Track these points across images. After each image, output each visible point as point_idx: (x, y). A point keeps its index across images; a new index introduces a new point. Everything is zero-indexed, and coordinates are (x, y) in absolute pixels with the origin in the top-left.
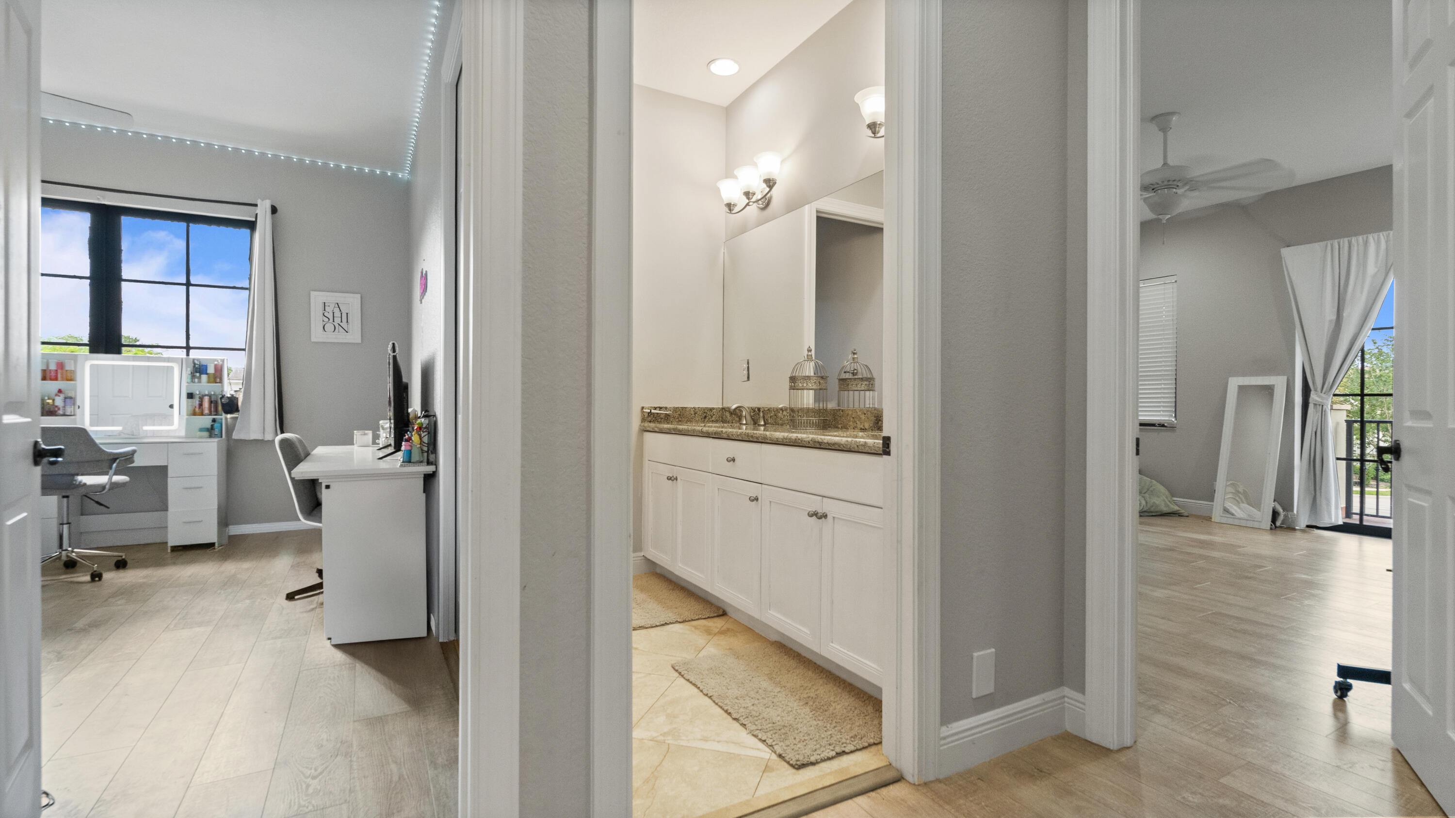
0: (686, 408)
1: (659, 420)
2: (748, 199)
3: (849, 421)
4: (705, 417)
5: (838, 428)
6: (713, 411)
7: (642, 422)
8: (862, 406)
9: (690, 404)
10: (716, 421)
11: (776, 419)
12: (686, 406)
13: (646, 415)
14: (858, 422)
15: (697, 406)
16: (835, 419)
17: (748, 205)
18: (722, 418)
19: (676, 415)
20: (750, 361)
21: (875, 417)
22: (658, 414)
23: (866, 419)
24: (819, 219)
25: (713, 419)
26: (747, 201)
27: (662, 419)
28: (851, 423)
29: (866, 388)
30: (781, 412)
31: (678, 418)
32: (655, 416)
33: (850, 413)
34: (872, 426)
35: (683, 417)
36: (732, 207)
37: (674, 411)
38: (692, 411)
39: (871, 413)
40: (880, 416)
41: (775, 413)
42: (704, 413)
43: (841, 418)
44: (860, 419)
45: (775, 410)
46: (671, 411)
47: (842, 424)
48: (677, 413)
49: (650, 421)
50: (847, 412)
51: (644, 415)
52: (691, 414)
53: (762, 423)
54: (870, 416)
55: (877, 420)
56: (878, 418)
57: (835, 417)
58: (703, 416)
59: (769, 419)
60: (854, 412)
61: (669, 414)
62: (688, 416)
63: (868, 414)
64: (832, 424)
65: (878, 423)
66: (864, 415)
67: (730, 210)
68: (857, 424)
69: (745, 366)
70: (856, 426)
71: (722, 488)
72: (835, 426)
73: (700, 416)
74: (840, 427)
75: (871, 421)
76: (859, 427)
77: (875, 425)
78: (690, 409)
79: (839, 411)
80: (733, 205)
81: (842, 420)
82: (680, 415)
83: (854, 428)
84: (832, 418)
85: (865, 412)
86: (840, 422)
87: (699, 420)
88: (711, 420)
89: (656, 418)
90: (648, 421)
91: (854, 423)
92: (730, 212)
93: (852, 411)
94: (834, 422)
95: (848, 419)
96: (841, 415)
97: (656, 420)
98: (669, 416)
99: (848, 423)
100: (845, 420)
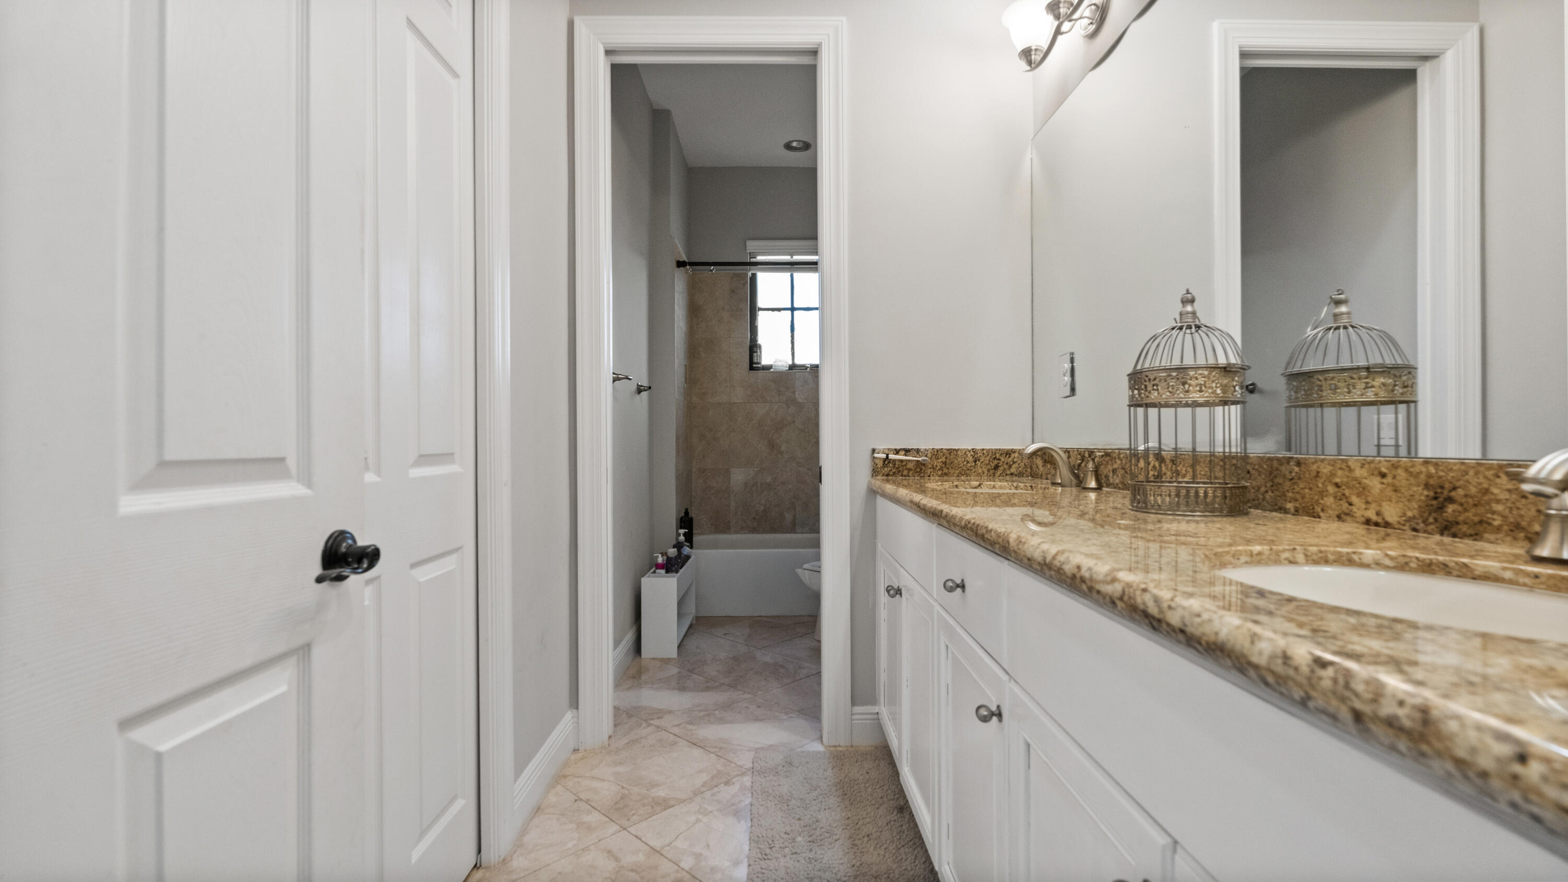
0: (957, 450)
1: (905, 472)
2: (1057, 17)
3: (1323, 493)
4: (996, 467)
5: (1286, 511)
6: (1013, 456)
7: (872, 475)
8: (1369, 449)
9: (964, 443)
10: (1020, 475)
11: (1123, 477)
12: (956, 448)
13: (880, 464)
14: (1354, 499)
15: (979, 447)
16: (1275, 486)
17: (1058, 32)
18: (1031, 468)
19: (938, 463)
20: (1075, 356)
21: (1427, 486)
22: (902, 461)
23: (1389, 492)
25: (1013, 470)
26: (1056, 23)
27: (909, 470)
28: (1329, 501)
29: (1383, 395)
31: (941, 469)
32: (897, 466)
33: (1325, 471)
34: (1414, 517)
35: (952, 468)
36: (1033, 53)
37: (934, 457)
38: (969, 455)
39: (1411, 473)
40: (1447, 486)
41: (1122, 463)
42: (995, 459)
43: (1294, 484)
44: (1363, 491)
45: (1122, 456)
46: (926, 456)
47: (1296, 500)
48: (940, 461)
49: (888, 475)
50: (1315, 467)
51: (875, 463)
52: (968, 462)
53: (1093, 484)
54: (1404, 483)
55: (1436, 498)
56: (1439, 491)
57: (1276, 480)
58: (993, 465)
59: (1111, 474)
60: (1341, 469)
61: (923, 462)
62: (962, 465)
63: (1394, 477)
64: (1264, 499)
65: (1441, 508)
66: (1379, 479)
67: (1030, 63)
68: (1351, 504)
69: (1066, 365)
70: (1347, 511)
71: (949, 645)
72: (1276, 505)
73: (987, 465)
74: (1292, 510)
75: (1409, 500)
76: (1358, 514)
77: (1430, 514)
78: (965, 453)
79: (1288, 463)
80: (1033, 48)
81: (1297, 489)
82: (945, 463)
83: (1339, 517)
84: (1264, 481)
85: (1384, 470)
86: (1290, 494)
87: (984, 473)
88: (1008, 472)
89: (898, 468)
90: (883, 475)
91: (1340, 500)
92: (1029, 68)
93: (1333, 465)
94: (1270, 493)
95: (1318, 487)
96: (1293, 474)
97: (899, 472)
98: (924, 465)
99: (1317, 501)
100: (1307, 491)
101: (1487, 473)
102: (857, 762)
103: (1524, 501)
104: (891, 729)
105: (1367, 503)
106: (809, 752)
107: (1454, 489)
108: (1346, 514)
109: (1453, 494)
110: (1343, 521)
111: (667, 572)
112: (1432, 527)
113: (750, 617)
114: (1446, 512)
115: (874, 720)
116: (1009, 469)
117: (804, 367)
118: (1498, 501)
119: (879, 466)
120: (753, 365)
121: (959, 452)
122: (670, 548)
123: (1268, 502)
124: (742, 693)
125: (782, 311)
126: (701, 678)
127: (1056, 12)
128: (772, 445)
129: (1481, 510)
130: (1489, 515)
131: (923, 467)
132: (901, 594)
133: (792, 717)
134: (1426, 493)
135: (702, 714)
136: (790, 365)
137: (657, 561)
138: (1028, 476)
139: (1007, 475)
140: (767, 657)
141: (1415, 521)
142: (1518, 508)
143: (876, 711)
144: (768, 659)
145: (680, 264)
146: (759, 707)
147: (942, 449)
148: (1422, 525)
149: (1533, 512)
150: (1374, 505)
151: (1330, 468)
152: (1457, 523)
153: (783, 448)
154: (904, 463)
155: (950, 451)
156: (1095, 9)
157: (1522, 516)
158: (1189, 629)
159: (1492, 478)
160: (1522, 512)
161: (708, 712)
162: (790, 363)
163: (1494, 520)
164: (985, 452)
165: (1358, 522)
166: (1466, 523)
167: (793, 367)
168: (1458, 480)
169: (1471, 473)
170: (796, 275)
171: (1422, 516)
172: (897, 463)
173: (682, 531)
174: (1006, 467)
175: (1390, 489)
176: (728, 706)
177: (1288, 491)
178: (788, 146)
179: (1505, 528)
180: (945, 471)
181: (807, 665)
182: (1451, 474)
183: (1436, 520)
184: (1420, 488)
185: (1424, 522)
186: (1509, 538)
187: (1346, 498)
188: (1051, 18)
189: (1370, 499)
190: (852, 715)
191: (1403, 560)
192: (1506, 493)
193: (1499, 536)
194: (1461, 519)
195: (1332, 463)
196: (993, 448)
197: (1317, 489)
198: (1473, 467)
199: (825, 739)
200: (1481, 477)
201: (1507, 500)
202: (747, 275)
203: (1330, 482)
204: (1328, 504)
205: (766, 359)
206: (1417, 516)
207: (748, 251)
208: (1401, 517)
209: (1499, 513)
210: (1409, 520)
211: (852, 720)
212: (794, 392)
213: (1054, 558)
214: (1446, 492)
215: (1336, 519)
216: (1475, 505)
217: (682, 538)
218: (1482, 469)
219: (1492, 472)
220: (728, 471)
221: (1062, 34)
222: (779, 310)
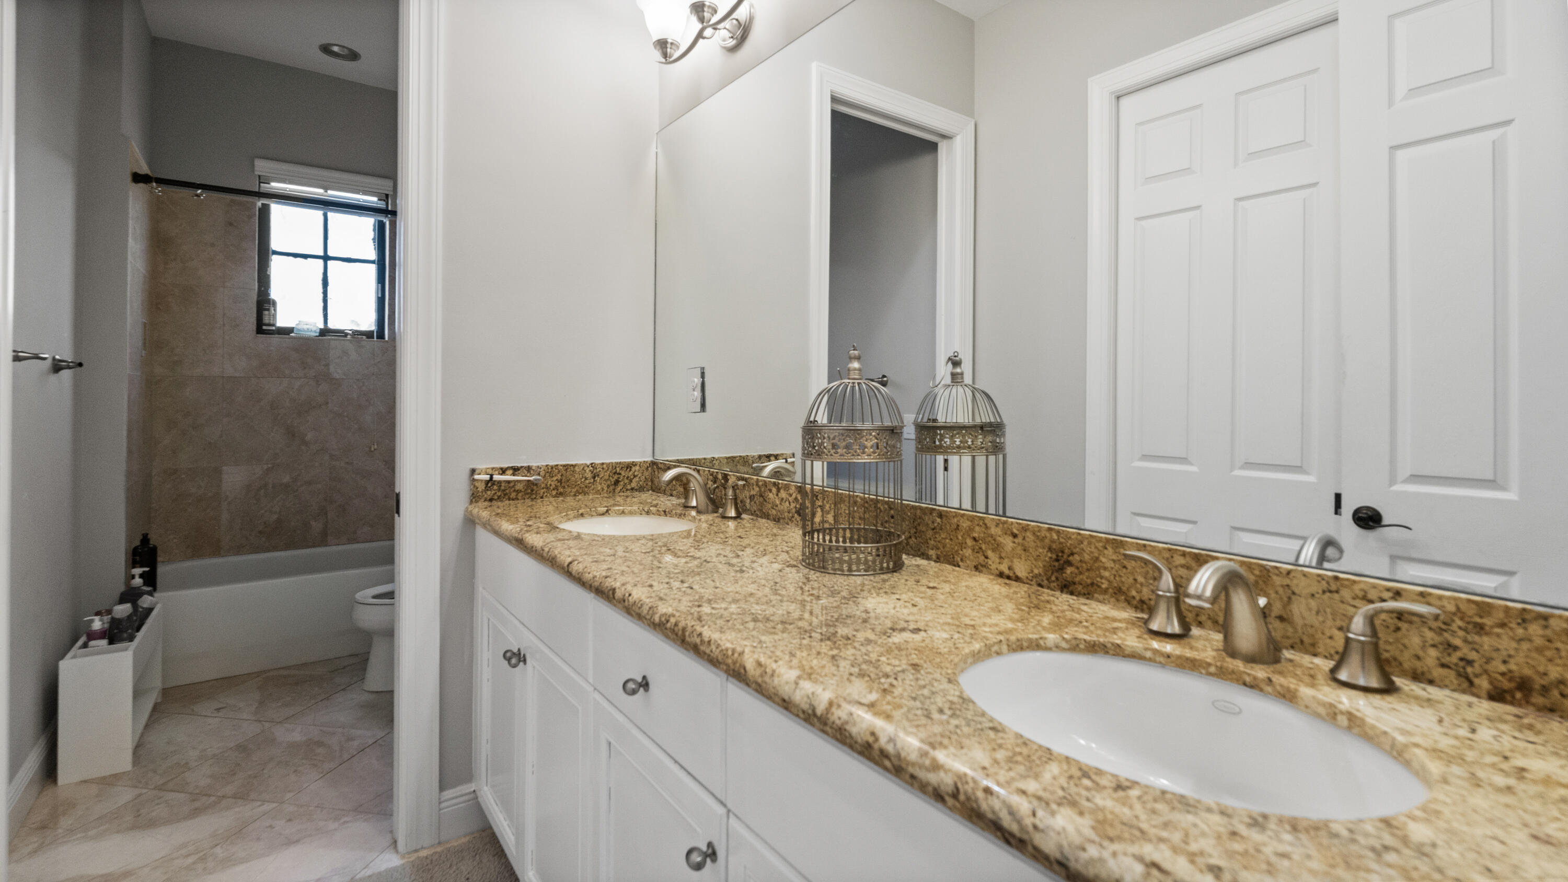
0: (574, 466)
1: (513, 495)
2: (701, 20)
3: (962, 545)
4: (617, 482)
5: (928, 558)
6: (633, 469)
7: (471, 502)
10: (641, 489)
11: (761, 504)
12: (573, 463)
13: (481, 487)
14: (990, 553)
15: (598, 461)
16: (918, 533)
17: (700, 36)
18: (652, 481)
19: (552, 482)
20: (706, 371)
21: (1050, 549)
22: (509, 482)
23: (1019, 550)
24: (835, 114)
25: (634, 485)
26: (699, 26)
27: (518, 492)
28: (967, 552)
30: (774, 490)
31: (556, 488)
32: (502, 488)
33: (965, 525)
34: (1040, 575)
35: (568, 486)
36: (669, 46)
37: (547, 475)
38: (587, 471)
39: (1038, 536)
40: (1066, 551)
41: (760, 491)
42: (615, 473)
43: (936, 533)
44: (997, 547)
45: (760, 483)
46: (539, 474)
47: (938, 549)
48: (555, 479)
49: (491, 500)
50: (955, 520)
51: (475, 486)
52: (586, 479)
53: (733, 513)
54: (1033, 544)
55: (1057, 560)
56: (1060, 554)
57: (919, 528)
58: (613, 480)
59: (748, 501)
60: (978, 525)
61: (535, 482)
62: (579, 483)
63: (1024, 539)
64: (908, 544)
65: (1061, 569)
66: (1011, 538)
67: (665, 55)
68: (987, 557)
69: (696, 380)
70: (983, 563)
71: (613, 742)
72: (919, 550)
73: (606, 480)
74: (934, 557)
75: (1036, 560)
76: (993, 567)
77: (1052, 573)
78: (583, 469)
79: (931, 514)
80: (670, 41)
81: (939, 539)
82: (560, 481)
83: (976, 568)
84: (908, 527)
85: (1015, 531)
86: (932, 542)
87: (603, 489)
88: (629, 487)
89: (504, 491)
90: (485, 500)
91: (977, 552)
92: (664, 60)
93: (971, 521)
94: (913, 539)
95: (958, 539)
96: (936, 525)
97: (505, 495)
98: (536, 485)
99: (957, 551)
100: (947, 541)
101: (1097, 544)
102: (451, 866)
103: (1124, 570)
104: (505, 824)
105: (1001, 558)
106: (380, 873)
107: (1072, 554)
108: (982, 566)
109: (1071, 558)
110: (979, 572)
111: (111, 642)
112: (1055, 584)
113: (258, 674)
114: (1065, 573)
115: (469, 801)
116: (630, 484)
117: (341, 333)
118: (1105, 569)
119: (480, 489)
120: (263, 326)
121: (576, 468)
122: (116, 604)
123: (911, 547)
124: (259, 803)
125: (309, 259)
126: (183, 795)
127: (701, 14)
128: (291, 433)
129: (1092, 574)
130: (1098, 579)
131: (535, 487)
132: (525, 661)
133: (345, 822)
134: (1049, 555)
135: (190, 860)
136: (321, 329)
137: (90, 626)
138: (648, 491)
139: (627, 490)
140: (292, 734)
141: (1040, 578)
142: (1120, 576)
143: (472, 790)
144: (297, 736)
145: (138, 178)
146: (290, 820)
147: (557, 465)
148: (1046, 582)
149: (1131, 580)
150: (1006, 560)
151: (969, 523)
152: (1074, 583)
153: (310, 436)
154: (512, 484)
155: (566, 467)
156: (736, 25)
157: (1123, 582)
158: (1072, 864)
159: (1101, 548)
160: (1123, 580)
161: (202, 854)
162: (322, 326)
163: (1102, 583)
164: (605, 466)
165: (993, 574)
166: (1081, 584)
167: (325, 332)
168: (1075, 547)
169: (1085, 543)
170: (330, 215)
171: (1046, 574)
172: (503, 485)
173: (137, 571)
174: (626, 481)
175: (1020, 548)
176: (238, 833)
177: (930, 539)
178: (326, 49)
179: (1110, 590)
180: (561, 490)
181: (359, 732)
182: (1070, 542)
183: (1057, 579)
184: (1045, 551)
185: (1048, 580)
186: (1113, 600)
187: (983, 552)
188: (694, 19)
189: (1003, 555)
190: (440, 803)
191: (1074, 642)
192: (1112, 562)
193: (1106, 597)
194: (1077, 580)
195: (971, 519)
196: (614, 461)
197: (957, 541)
198: (1087, 538)
199: (401, 846)
200: (1093, 547)
201: (1112, 568)
202: (255, 204)
203: (969, 536)
204: (967, 555)
205: (283, 319)
206: (1043, 574)
207: (257, 173)
208: (1029, 573)
209: (1106, 579)
210: (1036, 576)
211: (440, 810)
212: (327, 365)
213: (828, 709)
214: (1065, 556)
215: (973, 569)
216: (1088, 570)
217: (138, 581)
218: (1094, 540)
219: (1101, 544)
220: (218, 472)
221: (704, 38)
222: (305, 256)
